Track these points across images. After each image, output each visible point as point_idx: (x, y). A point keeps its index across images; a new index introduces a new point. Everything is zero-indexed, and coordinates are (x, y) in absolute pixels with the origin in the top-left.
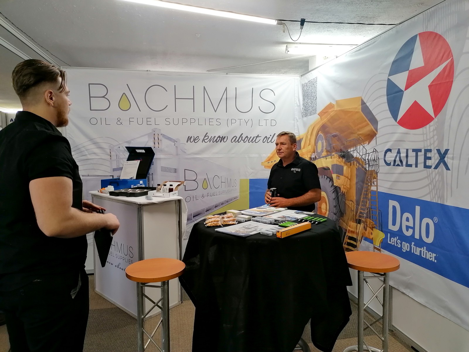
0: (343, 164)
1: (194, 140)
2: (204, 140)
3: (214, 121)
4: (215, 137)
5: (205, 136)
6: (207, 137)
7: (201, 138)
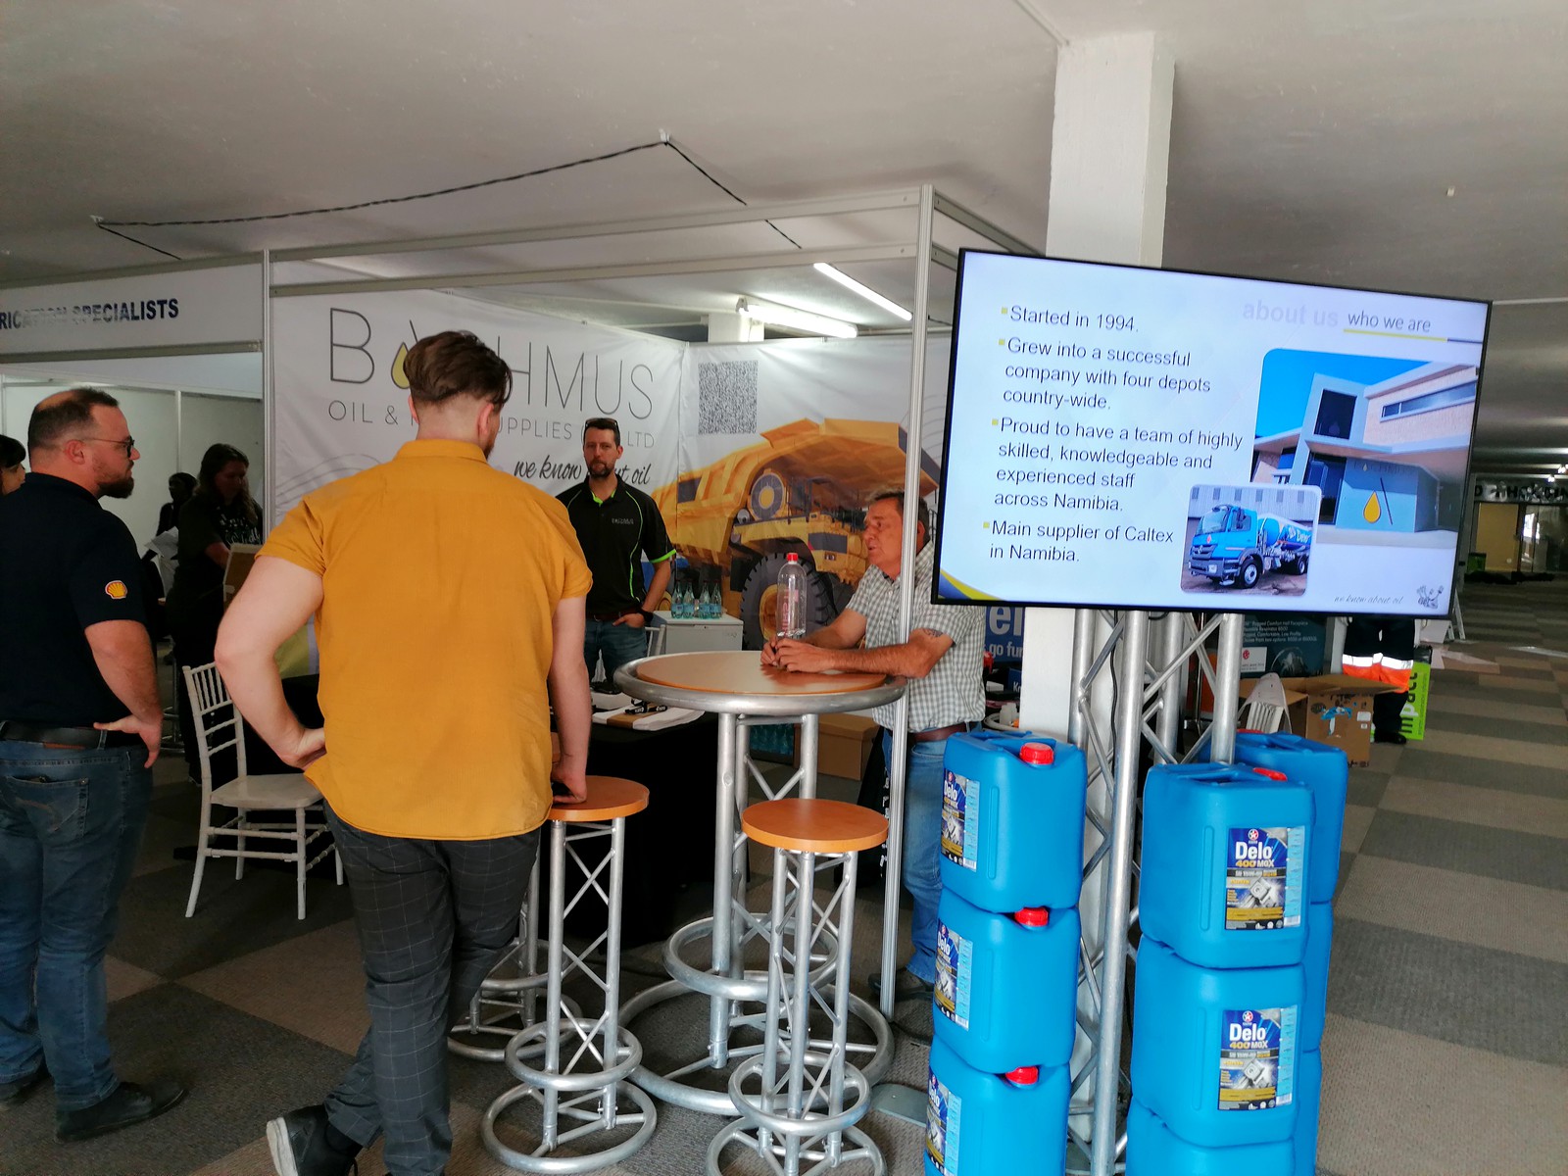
0: (843, 532)
1: (528, 471)
2: (542, 472)
3: (561, 427)
4: (561, 466)
5: (545, 464)
6: (547, 466)
7: (539, 467)
